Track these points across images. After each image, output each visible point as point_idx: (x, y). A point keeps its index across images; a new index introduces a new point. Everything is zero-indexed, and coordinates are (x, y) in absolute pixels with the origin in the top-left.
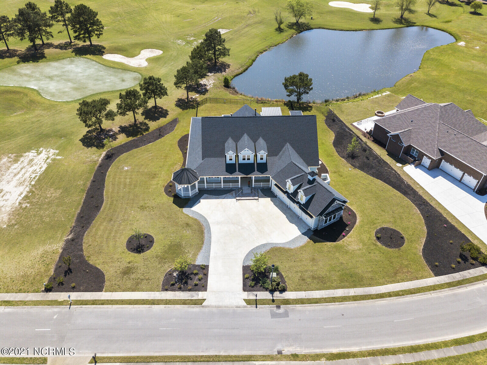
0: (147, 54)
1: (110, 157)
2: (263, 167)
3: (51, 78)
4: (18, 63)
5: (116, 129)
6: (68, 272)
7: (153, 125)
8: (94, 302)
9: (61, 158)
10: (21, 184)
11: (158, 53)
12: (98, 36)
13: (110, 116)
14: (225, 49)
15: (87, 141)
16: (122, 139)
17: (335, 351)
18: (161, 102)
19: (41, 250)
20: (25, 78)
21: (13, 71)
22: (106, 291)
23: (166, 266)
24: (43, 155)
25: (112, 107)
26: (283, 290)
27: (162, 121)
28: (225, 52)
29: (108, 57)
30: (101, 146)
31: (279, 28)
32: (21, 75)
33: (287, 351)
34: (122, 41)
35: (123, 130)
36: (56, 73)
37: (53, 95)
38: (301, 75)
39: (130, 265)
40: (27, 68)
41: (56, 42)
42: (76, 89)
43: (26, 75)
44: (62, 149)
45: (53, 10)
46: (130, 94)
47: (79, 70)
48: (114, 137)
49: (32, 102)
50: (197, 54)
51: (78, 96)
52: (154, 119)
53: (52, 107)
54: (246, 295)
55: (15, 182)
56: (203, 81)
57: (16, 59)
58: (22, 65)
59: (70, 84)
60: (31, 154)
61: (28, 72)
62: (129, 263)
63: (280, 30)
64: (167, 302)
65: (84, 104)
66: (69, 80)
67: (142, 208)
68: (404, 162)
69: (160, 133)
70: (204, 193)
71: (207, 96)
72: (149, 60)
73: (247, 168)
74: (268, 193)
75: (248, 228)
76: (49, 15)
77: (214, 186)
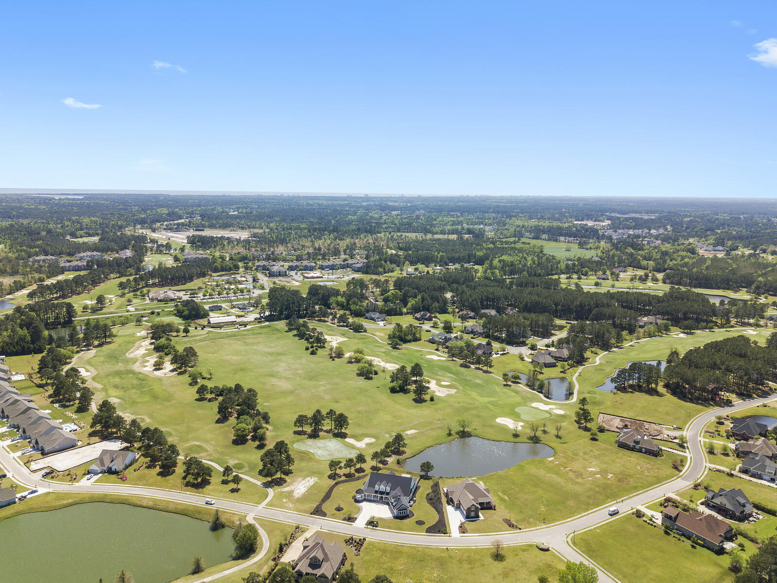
0: (367, 440)
1: (337, 484)
2: (388, 494)
3: (319, 448)
4: (307, 438)
5: (342, 474)
6: (317, 511)
7: (357, 475)
9: (319, 481)
10: (304, 487)
11: (373, 440)
12: (346, 428)
13: (340, 468)
14: (404, 443)
15: (330, 477)
16: (343, 478)
18: (363, 466)
19: (310, 505)
20: (309, 447)
21: (304, 442)
24: (313, 479)
25: (342, 465)
26: (376, 527)
27: (362, 474)
28: (404, 445)
29: (348, 440)
30: (334, 479)
31: (450, 433)
32: (307, 445)
34: (358, 431)
35: (344, 475)
36: (322, 446)
37: (319, 456)
38: (427, 462)
39: (334, 513)
40: (310, 442)
41: (325, 428)
42: (329, 455)
43: (309, 445)
44: (320, 479)
45: (327, 414)
46: (351, 460)
47: (332, 446)
48: (340, 477)
49: (311, 458)
50: (388, 445)
51: (330, 458)
52: (359, 473)
53: (318, 461)
55: (303, 486)
56: (388, 459)
57: (307, 436)
58: (309, 439)
59: (327, 452)
60: (309, 478)
61: (310, 444)
63: (450, 434)
65: (332, 462)
66: (327, 450)
67: (343, 501)
68: (449, 504)
69: (359, 478)
70: (365, 500)
71: (387, 466)
72: (367, 444)
73: (382, 493)
74: (388, 504)
76: (325, 416)
77: (369, 498)
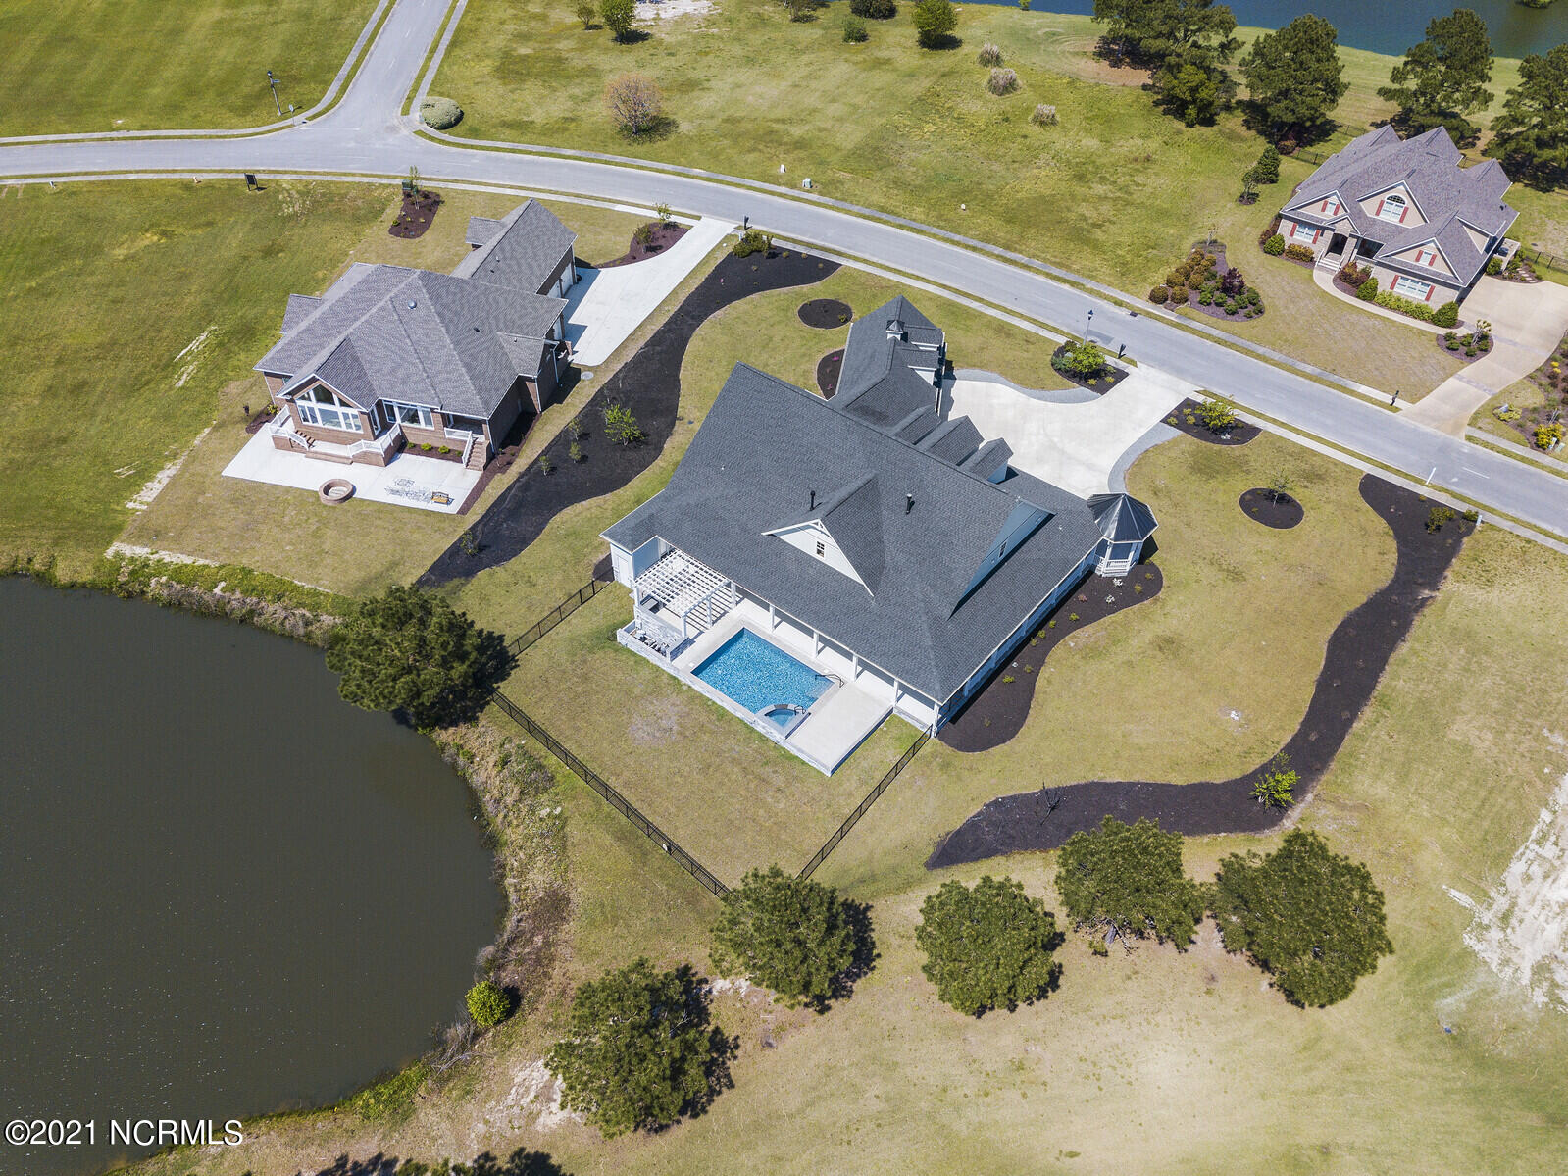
8: (1386, 467)
9: (1454, 893)
17: (1066, 287)
22: (1362, 471)
23: (1237, 453)
33: (1124, 313)
39: (1308, 484)
54: (1129, 369)
62: (1306, 487)
64: (1260, 415)
75: (1042, 431)
